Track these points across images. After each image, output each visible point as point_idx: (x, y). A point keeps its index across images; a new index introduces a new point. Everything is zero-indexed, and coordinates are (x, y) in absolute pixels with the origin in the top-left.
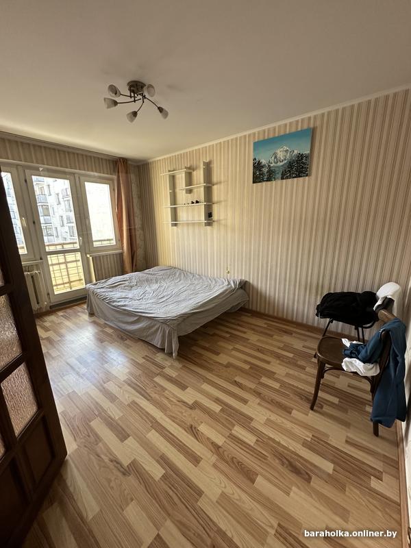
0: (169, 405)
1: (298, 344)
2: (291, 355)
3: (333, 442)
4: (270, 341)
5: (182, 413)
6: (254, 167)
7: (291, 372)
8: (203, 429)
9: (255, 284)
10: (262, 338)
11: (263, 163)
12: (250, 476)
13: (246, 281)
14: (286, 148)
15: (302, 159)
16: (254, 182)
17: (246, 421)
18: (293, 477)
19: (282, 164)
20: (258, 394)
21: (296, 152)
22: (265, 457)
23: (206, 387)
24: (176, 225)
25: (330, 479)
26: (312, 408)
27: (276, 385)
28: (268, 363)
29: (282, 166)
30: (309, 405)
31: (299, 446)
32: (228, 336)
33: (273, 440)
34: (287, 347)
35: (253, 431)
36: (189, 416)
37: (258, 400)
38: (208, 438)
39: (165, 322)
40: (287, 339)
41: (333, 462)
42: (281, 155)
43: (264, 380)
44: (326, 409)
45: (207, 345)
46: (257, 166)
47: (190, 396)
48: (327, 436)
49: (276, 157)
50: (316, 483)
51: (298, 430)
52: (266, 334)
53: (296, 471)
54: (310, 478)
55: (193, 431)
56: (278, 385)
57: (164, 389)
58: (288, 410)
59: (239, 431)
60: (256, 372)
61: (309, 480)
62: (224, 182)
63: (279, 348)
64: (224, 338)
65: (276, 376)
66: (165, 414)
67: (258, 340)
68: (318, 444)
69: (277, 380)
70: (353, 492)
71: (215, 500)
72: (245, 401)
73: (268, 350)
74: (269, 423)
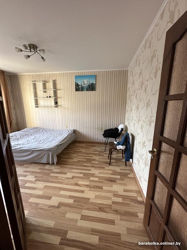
0: (63, 181)
1: (99, 149)
2: (98, 153)
3: (118, 171)
4: (90, 150)
5: (69, 181)
6: (76, 85)
7: (100, 157)
8: (80, 183)
9: (79, 130)
10: (86, 150)
11: (79, 84)
12: (101, 188)
13: (75, 130)
14: (87, 80)
15: (93, 85)
16: (76, 91)
17: (93, 175)
18: (112, 183)
19: (86, 85)
20: (93, 167)
21: (91, 82)
22: (103, 182)
23: (73, 170)
24: (37, 107)
25: (120, 179)
26: (110, 165)
27: (97, 162)
28: (92, 157)
29: (86, 86)
30: (109, 165)
31: (110, 175)
32: (73, 152)
33: (103, 177)
34: (95, 151)
35: (96, 177)
36: (73, 181)
37: (94, 168)
38: (83, 184)
39: (49, 150)
40: (94, 148)
41: (119, 175)
42: (86, 82)
43: (93, 162)
44: (113, 164)
45: (67, 157)
46: (77, 85)
47: (69, 175)
48: (116, 170)
49: (84, 83)
50: (117, 181)
51: (108, 172)
52: (87, 148)
53: (112, 181)
54: (116, 181)
55: (77, 184)
56: (98, 162)
57: (57, 177)
58: (104, 168)
59: (92, 179)
60: (89, 161)
61: (116, 182)
62: (63, 89)
63: (93, 151)
64: (72, 153)
65: (96, 160)
66: (63, 184)
67: (85, 151)
68: (115, 173)
69: (97, 161)
70: (126, 179)
71: (94, 198)
72: (90, 170)
73: (90, 153)
74: (100, 173)
